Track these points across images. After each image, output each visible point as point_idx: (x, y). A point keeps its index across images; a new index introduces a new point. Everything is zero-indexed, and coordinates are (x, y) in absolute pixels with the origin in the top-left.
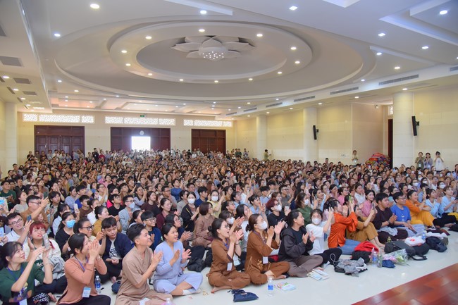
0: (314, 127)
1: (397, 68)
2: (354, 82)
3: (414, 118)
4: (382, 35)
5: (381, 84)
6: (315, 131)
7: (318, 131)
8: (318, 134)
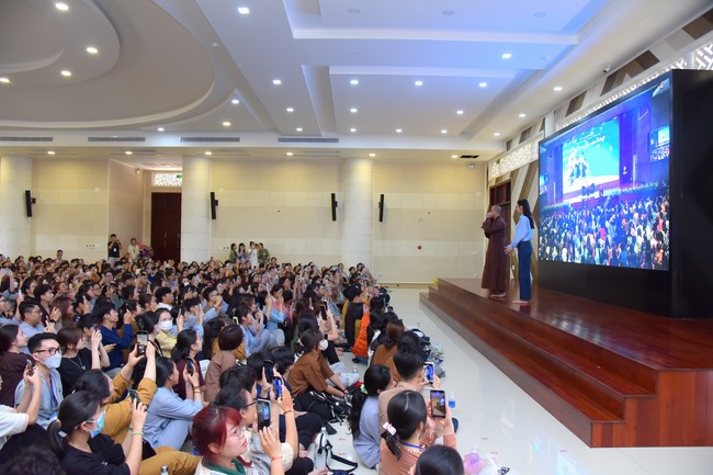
0: (28, 193)
1: (227, 124)
2: (143, 128)
3: (213, 194)
4: (277, 82)
5: (184, 139)
6: (29, 201)
7: (34, 200)
8: (34, 207)
